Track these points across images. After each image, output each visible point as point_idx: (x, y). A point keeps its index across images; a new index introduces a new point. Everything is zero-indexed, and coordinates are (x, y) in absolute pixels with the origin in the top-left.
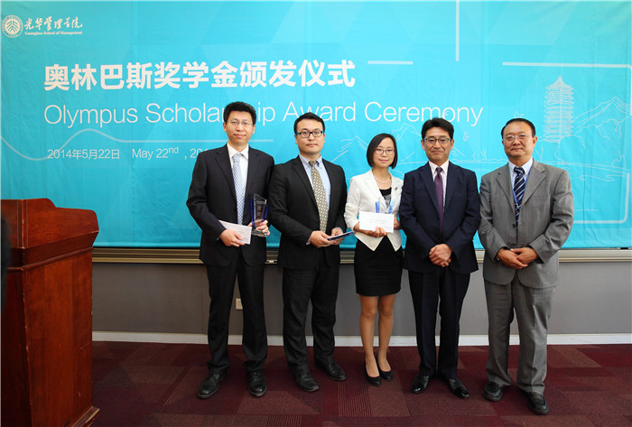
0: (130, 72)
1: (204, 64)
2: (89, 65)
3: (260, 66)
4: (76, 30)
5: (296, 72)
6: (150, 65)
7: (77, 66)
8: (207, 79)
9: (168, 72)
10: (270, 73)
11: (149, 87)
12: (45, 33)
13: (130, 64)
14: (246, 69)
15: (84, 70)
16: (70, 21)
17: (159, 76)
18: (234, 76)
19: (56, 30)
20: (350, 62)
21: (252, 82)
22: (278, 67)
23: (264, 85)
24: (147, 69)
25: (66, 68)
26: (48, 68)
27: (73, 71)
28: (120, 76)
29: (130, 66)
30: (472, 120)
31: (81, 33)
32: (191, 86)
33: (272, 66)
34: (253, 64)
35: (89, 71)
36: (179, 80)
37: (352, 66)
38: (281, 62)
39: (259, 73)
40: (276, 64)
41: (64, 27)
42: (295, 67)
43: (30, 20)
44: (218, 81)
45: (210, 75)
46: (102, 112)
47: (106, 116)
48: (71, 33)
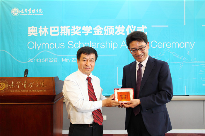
0: (62, 29)
1: (90, 26)
2: (45, 27)
3: (112, 27)
4: (41, 13)
5: (125, 30)
6: (69, 27)
7: (41, 27)
8: (91, 32)
9: (77, 29)
10: (116, 30)
11: (69, 35)
12: (28, 14)
13: (62, 26)
14: (106, 29)
15: (44, 29)
16: (38, 10)
17: (73, 31)
18: (102, 31)
19: (33, 13)
20: (145, 26)
21: (109, 33)
22: (119, 28)
23: (113, 34)
24: (68, 28)
25: (36, 28)
26: (29, 28)
27: (39, 29)
28: (58, 31)
29: (62, 27)
30: (191, 47)
31: (42, 14)
32: (85, 35)
33: (116, 27)
34: (109, 26)
35: (46, 29)
36: (81, 32)
37: (146, 27)
38: (119, 26)
39: (111, 30)
40: (118, 27)
41: (36, 12)
42: (125, 28)
43: (22, 10)
44: (96, 33)
45: (93, 31)
46: (50, 44)
47: (52, 46)
48: (39, 15)
